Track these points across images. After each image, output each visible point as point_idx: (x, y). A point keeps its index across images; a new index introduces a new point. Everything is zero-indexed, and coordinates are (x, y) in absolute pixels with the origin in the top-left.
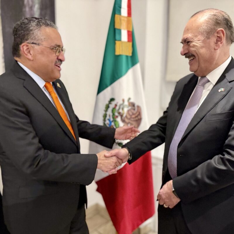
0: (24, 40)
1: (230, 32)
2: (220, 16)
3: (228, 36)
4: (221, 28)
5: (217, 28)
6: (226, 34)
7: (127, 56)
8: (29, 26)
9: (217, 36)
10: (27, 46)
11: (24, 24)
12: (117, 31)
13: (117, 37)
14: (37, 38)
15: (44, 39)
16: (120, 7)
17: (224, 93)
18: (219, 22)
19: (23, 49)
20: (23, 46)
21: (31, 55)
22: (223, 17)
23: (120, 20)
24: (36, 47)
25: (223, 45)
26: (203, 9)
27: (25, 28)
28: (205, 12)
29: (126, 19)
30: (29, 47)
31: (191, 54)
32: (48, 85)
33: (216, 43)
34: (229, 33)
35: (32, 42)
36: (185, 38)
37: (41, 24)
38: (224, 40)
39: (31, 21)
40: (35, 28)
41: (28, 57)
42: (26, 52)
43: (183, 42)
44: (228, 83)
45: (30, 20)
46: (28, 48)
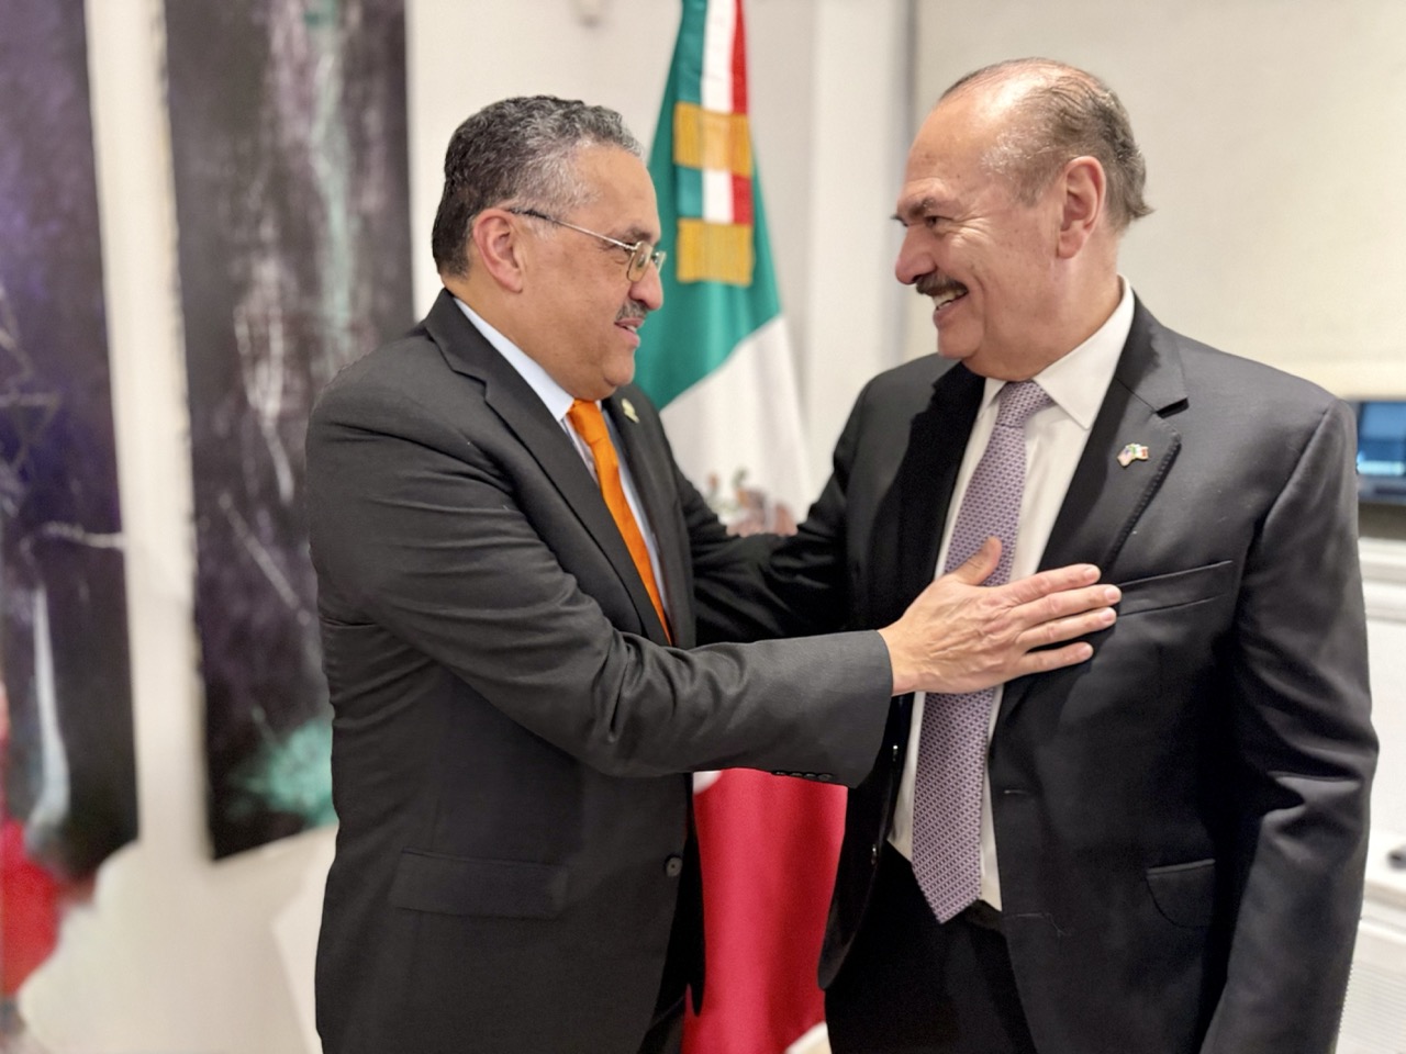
0: (493, 193)
1: (1125, 174)
2: (1078, 95)
3: (1115, 190)
4: (1086, 154)
5: (1071, 155)
6: (1109, 180)
7: (730, 289)
8: (522, 131)
9: (1069, 193)
10: (504, 222)
11: (501, 123)
12: (684, 178)
13: (686, 202)
14: (555, 189)
15: (587, 196)
16: (698, 71)
17: (1151, 472)
18: (1078, 125)
19: (486, 236)
20: (489, 219)
21: (516, 265)
22: (1090, 102)
23: (700, 128)
24: (544, 232)
25: (1094, 236)
26: (999, 61)
27: (504, 140)
28: (1007, 78)
29: (724, 125)
30: (512, 230)
31: (947, 277)
32: (582, 411)
33: (1066, 227)
34: (1119, 178)
35: (526, 209)
36: (919, 198)
37: (578, 126)
38: (1099, 212)
39: (535, 113)
40: (550, 142)
41: (501, 275)
42: (494, 254)
43: (905, 215)
44: (1156, 418)
45: (532, 108)
46: (506, 235)
